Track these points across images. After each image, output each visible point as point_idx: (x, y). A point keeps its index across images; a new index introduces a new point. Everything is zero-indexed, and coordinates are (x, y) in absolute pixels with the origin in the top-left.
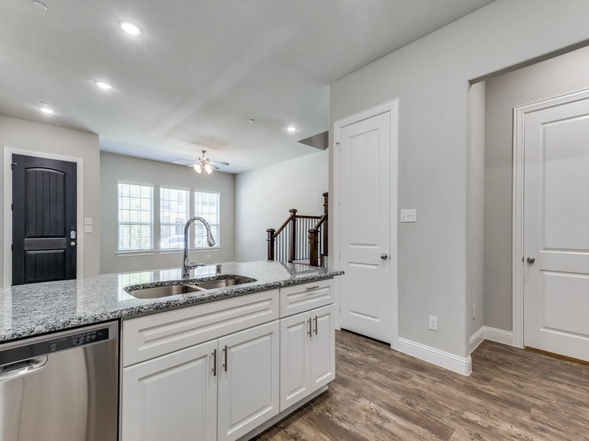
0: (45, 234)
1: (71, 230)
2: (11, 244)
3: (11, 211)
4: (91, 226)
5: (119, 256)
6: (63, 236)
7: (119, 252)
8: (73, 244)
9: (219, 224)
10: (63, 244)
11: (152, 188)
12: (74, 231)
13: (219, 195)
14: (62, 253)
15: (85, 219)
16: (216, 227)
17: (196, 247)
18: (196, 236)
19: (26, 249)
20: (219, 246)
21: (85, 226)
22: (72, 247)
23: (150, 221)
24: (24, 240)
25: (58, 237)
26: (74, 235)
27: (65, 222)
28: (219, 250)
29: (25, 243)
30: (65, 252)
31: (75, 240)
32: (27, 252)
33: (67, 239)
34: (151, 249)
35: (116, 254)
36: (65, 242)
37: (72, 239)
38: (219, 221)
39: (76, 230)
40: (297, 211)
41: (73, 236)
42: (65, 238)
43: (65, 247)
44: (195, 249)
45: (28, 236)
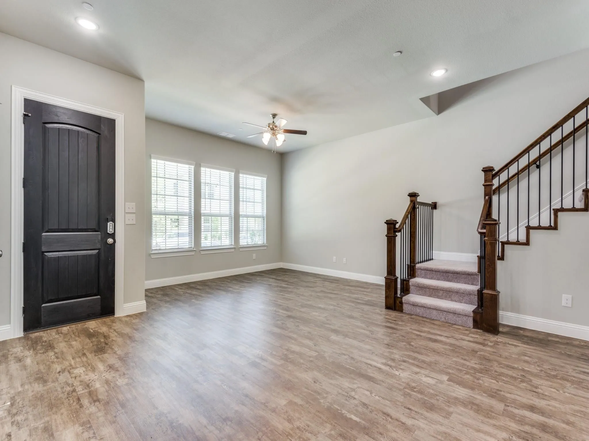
0: (71, 227)
1: (107, 221)
2: (23, 241)
3: (22, 189)
4: (134, 215)
5: (153, 256)
6: (97, 229)
7: (153, 252)
8: (110, 241)
9: (265, 216)
10: (97, 241)
11: (191, 166)
12: (112, 222)
13: (265, 179)
14: (95, 255)
15: (126, 203)
16: (260, 219)
17: (240, 244)
18: (240, 230)
19: (44, 249)
20: (265, 243)
21: (127, 215)
22: (109, 246)
23: (188, 211)
24: (41, 236)
25: (90, 230)
26: (111, 227)
27: (99, 208)
28: (265, 248)
29: (43, 239)
30: (99, 253)
31: (113, 236)
32: (46, 254)
33: (101, 234)
34: (189, 248)
35: (150, 255)
36: (100, 238)
37: (108, 233)
38: (265, 212)
39: (114, 221)
40: (419, 196)
41: (110, 230)
42: (99, 233)
43: (98, 246)
44: (240, 247)
45: (47, 229)
